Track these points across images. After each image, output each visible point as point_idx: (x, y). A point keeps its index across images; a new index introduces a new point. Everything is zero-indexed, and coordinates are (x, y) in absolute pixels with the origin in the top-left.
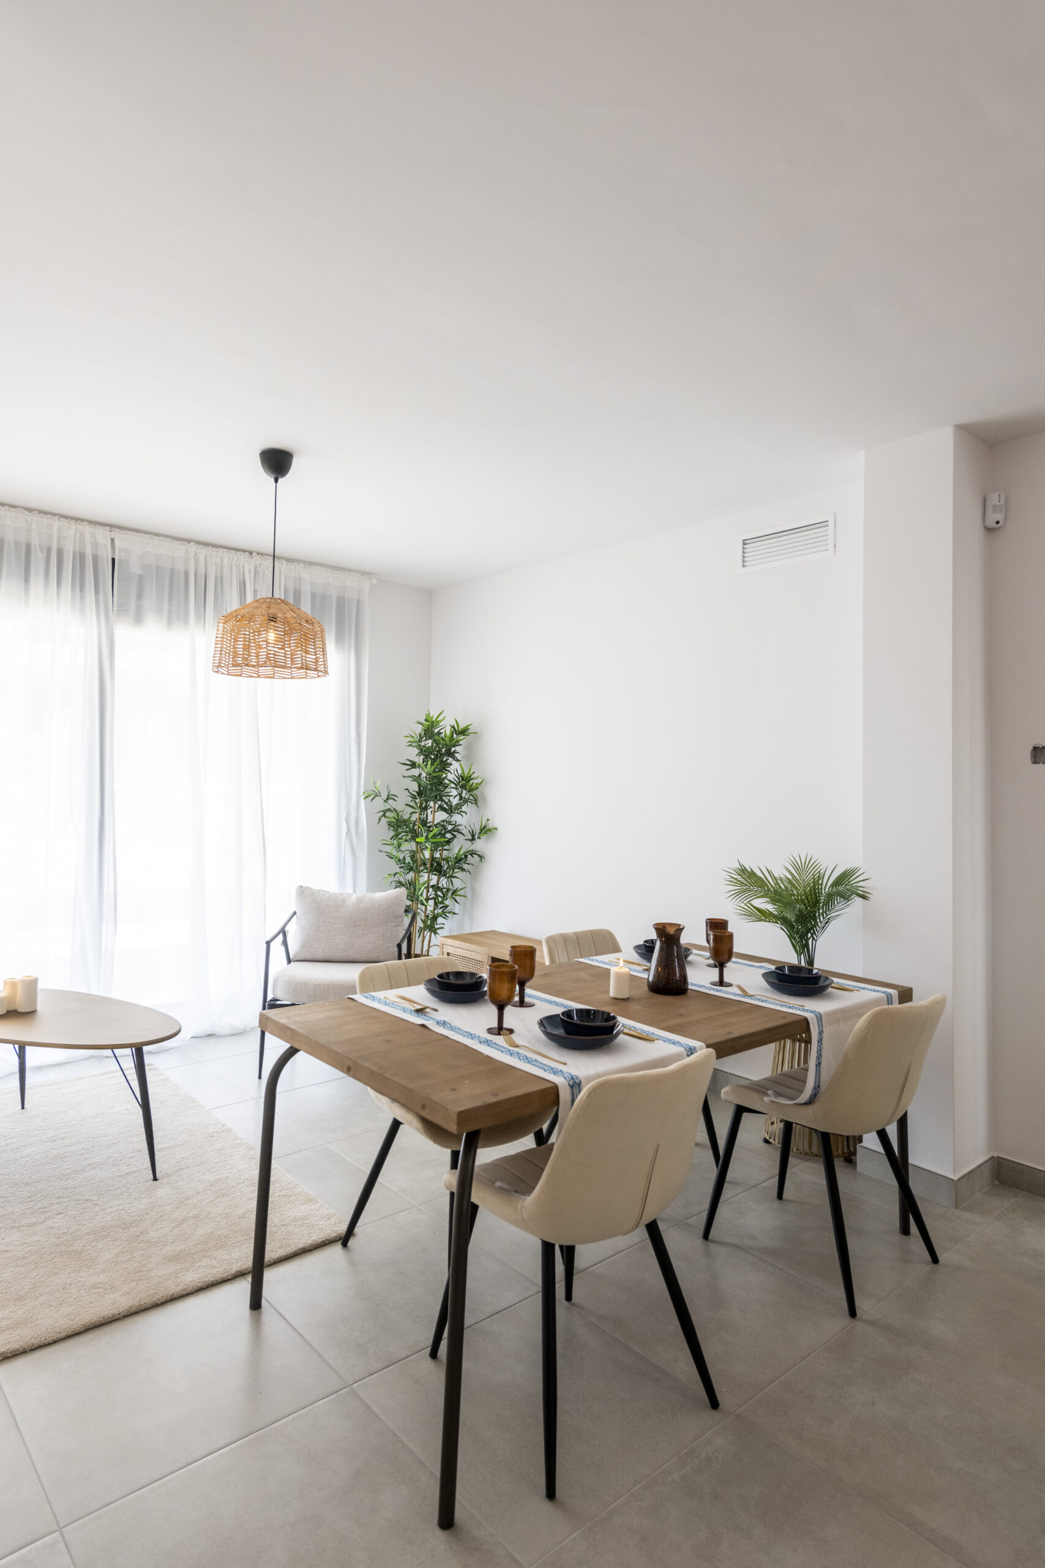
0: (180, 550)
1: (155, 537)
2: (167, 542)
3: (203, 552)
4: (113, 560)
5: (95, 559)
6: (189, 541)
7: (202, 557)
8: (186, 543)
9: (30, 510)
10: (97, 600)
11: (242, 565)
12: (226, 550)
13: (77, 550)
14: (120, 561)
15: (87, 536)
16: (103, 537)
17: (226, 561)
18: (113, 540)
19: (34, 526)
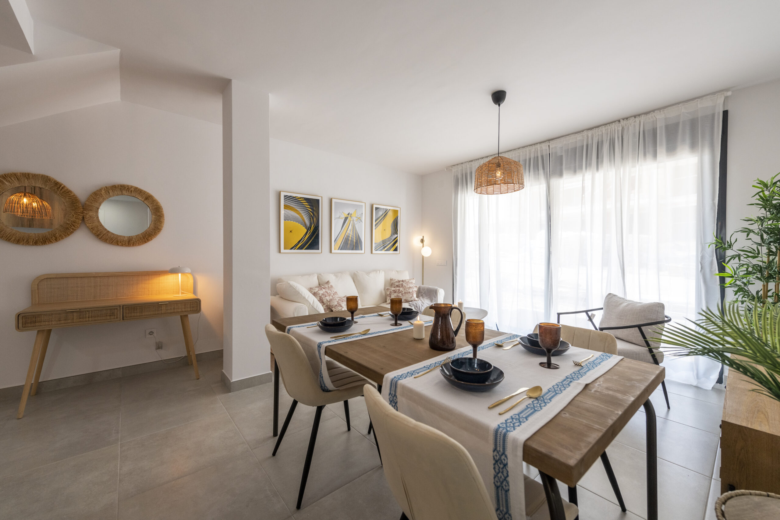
0: (579, 137)
1: (567, 136)
2: (573, 136)
3: (590, 133)
4: (549, 154)
5: (542, 157)
6: (583, 131)
7: (590, 135)
8: (582, 132)
9: (519, 148)
10: (544, 172)
11: (614, 129)
12: (603, 126)
13: (536, 156)
14: (552, 153)
15: (539, 149)
16: (544, 146)
17: (604, 132)
18: (549, 146)
19: (521, 153)
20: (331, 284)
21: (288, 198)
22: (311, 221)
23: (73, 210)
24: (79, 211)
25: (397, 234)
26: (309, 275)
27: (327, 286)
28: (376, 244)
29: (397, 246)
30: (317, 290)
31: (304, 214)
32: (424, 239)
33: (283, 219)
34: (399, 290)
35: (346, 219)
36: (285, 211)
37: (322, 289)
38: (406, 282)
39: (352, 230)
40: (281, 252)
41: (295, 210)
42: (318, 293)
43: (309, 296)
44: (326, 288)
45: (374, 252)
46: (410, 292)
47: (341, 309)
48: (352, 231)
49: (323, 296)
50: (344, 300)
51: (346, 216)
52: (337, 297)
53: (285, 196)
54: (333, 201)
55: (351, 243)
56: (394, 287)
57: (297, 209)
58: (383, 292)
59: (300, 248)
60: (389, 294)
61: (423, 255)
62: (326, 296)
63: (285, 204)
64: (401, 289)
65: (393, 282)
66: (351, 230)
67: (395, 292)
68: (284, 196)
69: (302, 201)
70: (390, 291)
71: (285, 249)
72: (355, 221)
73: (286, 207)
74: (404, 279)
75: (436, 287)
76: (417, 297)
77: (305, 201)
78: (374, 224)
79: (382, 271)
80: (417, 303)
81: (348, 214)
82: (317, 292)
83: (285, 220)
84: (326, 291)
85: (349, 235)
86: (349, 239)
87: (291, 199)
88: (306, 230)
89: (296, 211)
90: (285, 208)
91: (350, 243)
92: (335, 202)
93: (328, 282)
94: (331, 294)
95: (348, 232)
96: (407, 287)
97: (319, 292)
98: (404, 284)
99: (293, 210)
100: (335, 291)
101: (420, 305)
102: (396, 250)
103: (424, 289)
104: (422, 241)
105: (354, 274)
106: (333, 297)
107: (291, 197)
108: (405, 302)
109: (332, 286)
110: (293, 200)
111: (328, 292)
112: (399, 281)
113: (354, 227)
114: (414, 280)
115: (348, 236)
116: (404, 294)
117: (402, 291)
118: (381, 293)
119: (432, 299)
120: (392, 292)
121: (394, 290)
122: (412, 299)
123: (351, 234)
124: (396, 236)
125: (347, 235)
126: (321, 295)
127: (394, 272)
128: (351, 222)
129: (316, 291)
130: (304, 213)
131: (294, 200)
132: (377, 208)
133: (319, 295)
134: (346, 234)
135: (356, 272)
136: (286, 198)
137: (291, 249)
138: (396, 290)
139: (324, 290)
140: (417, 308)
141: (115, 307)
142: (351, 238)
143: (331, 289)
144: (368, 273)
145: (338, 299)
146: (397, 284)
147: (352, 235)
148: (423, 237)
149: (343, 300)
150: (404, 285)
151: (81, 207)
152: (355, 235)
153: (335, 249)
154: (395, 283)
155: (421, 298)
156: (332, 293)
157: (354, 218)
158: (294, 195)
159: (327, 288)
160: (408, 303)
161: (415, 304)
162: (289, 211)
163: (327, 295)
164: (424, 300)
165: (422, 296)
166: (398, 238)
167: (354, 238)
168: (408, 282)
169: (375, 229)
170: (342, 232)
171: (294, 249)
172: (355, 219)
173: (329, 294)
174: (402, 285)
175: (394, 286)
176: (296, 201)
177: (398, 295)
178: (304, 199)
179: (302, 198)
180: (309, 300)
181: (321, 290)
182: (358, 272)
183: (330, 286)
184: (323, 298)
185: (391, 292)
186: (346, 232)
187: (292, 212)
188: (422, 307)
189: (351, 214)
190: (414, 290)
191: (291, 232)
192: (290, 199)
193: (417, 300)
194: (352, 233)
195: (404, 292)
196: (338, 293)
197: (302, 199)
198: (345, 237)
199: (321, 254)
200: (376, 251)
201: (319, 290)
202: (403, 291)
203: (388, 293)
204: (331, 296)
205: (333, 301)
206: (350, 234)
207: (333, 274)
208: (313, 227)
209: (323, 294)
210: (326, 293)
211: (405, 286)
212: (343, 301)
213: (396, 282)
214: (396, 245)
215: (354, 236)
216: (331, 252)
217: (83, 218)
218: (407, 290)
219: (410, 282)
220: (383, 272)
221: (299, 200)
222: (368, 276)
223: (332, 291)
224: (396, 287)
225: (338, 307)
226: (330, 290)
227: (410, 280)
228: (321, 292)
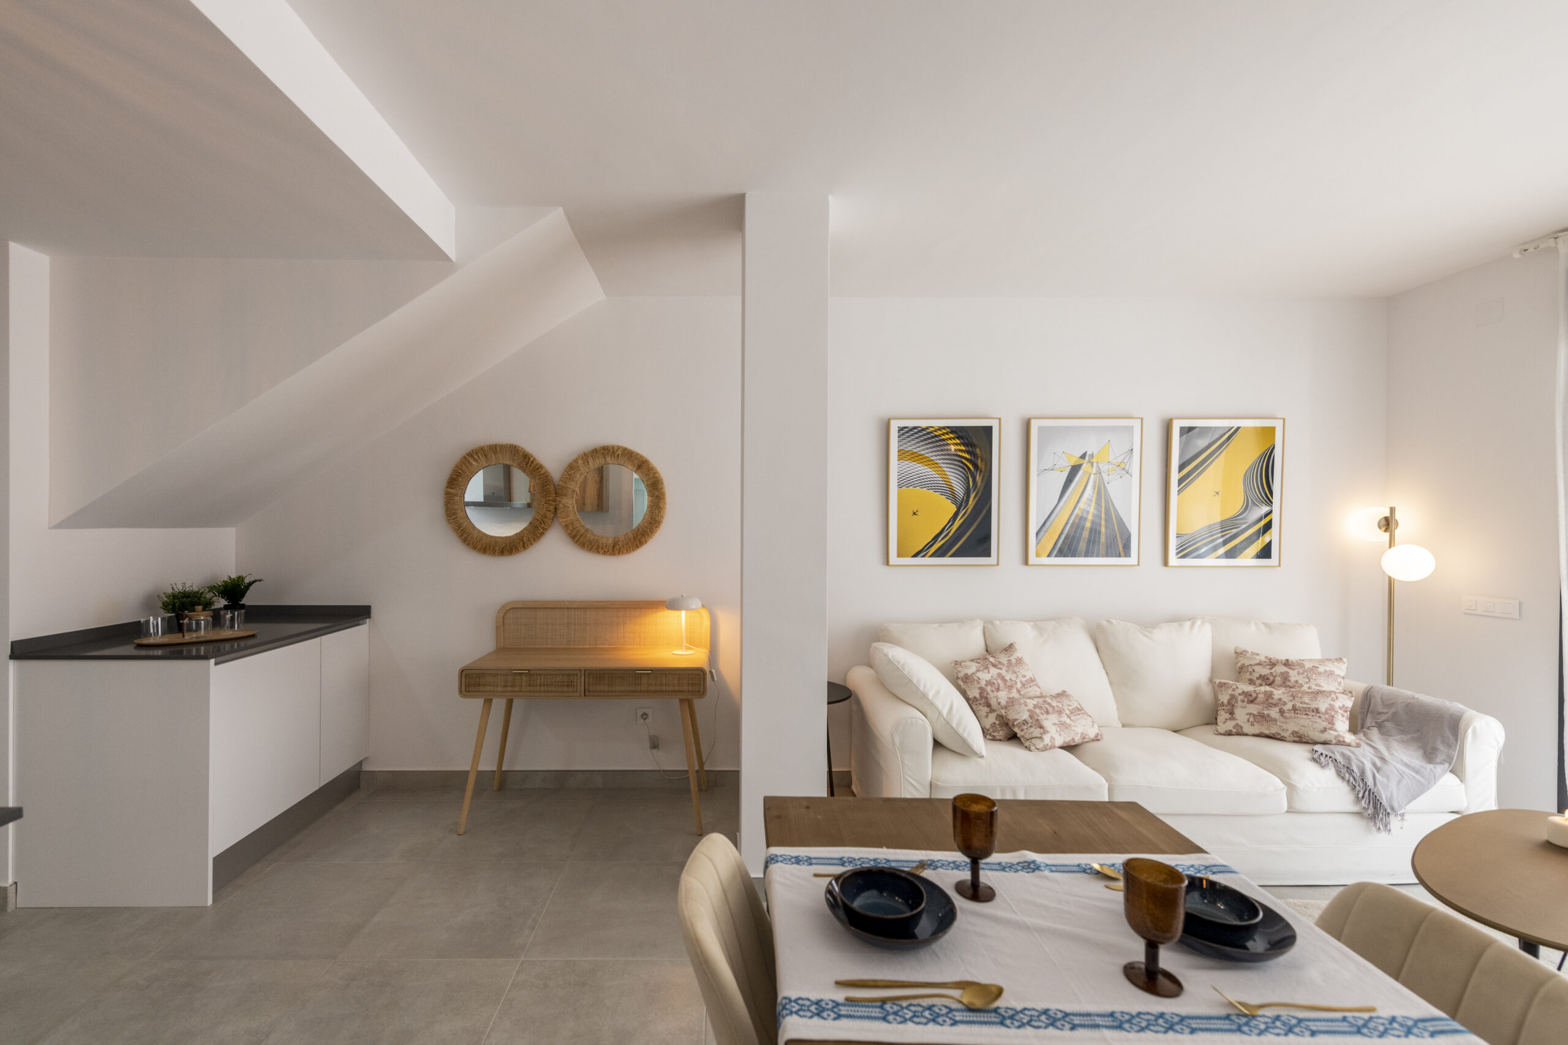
20: (1018, 654)
21: (907, 432)
22: (968, 483)
23: (543, 497)
24: (551, 498)
25: (1269, 502)
26: (960, 621)
27: (1004, 659)
28: (1181, 540)
29: (1270, 543)
30: (972, 668)
31: (949, 468)
32: (1398, 516)
33: (897, 484)
34: (1269, 695)
35: (1075, 470)
36: (900, 466)
37: (987, 668)
38: (1301, 670)
39: (1094, 500)
40: (891, 563)
41: (925, 460)
42: (976, 678)
43: (938, 692)
44: (1001, 666)
45: (1173, 559)
46: (1317, 711)
47: (1039, 735)
48: (1093, 504)
49: (989, 688)
50: (1053, 707)
51: (1073, 462)
52: (1032, 694)
53: (901, 429)
54: (1035, 425)
55: (1090, 536)
56: (1251, 682)
57: (932, 458)
58: (1207, 691)
59: (940, 552)
60: (1226, 702)
61: (1393, 576)
62: (998, 690)
63: (901, 448)
64: (1278, 693)
65: (1247, 663)
66: (1091, 501)
67: (1252, 702)
68: (897, 429)
69: (943, 437)
70: (1230, 692)
71: (900, 555)
72: (1104, 476)
73: (902, 455)
74: (1293, 658)
75: (1457, 706)
76: (1353, 730)
77: (952, 436)
78: (1175, 476)
79: (1203, 623)
80: (1352, 755)
81: (1083, 456)
82: (973, 673)
83: (900, 486)
84: (999, 675)
85: (1085, 515)
86: (1083, 527)
87: (916, 433)
88: (954, 509)
89: (929, 463)
90: (901, 457)
91: (1087, 536)
92: (1040, 428)
93: (1009, 648)
94: (1016, 683)
95: (1081, 505)
96: (1305, 688)
97: (980, 675)
98: (1293, 675)
99: (921, 461)
100: (1029, 675)
101: (1369, 767)
102: (1265, 553)
103: (1390, 704)
104: (1387, 524)
105: (1099, 627)
106: (1022, 693)
107: (916, 431)
108: (1295, 742)
109: (1019, 661)
110: (920, 436)
111: (1007, 678)
112: (1272, 664)
113: (1101, 492)
114: (1344, 667)
115: (1082, 519)
116: (1292, 714)
117: (1280, 699)
118: (1197, 694)
119: (1435, 749)
120: (1240, 698)
121: (1246, 694)
122: (1330, 735)
123: (1092, 510)
124: (1265, 509)
125: (1077, 515)
126: (983, 683)
127: (1253, 627)
128: (1092, 476)
129: (970, 672)
130: (949, 466)
131: (924, 435)
132: (1186, 431)
133: (979, 683)
134: (1075, 513)
135: (1104, 623)
136: (903, 434)
137: (916, 555)
138: (1254, 695)
139: (994, 671)
140: (1350, 774)
141: (574, 672)
142: (1093, 523)
143: (1017, 670)
144: (1148, 625)
145: (1035, 702)
146: (1265, 671)
147: (1094, 515)
148: (1392, 510)
149: (1050, 709)
150: (1293, 679)
151: (552, 492)
152: (1106, 514)
153: (1038, 555)
154: (1256, 668)
155: (1375, 734)
156: (1018, 681)
157: (1101, 466)
158: (923, 424)
159: (1004, 665)
160: (1308, 747)
161: (1339, 758)
162: (911, 464)
163: (1002, 685)
164: (1388, 748)
165: (1380, 726)
166: (1275, 517)
167: (1103, 523)
168: (1311, 671)
169: (1179, 492)
170: (1062, 508)
171: (924, 556)
172: (1104, 468)
173: (1008, 684)
174: (1285, 677)
175: (1248, 676)
176: (929, 439)
177: (1266, 712)
178: (948, 430)
179: (944, 428)
180: (938, 703)
181: (986, 671)
182: (1114, 621)
183: (1014, 661)
184: (988, 694)
185: (1233, 697)
186: (1075, 508)
187: (919, 465)
188: (1377, 775)
189: (1092, 456)
190: (1338, 704)
191: (914, 514)
192: (912, 435)
193: (1353, 744)
194: (1095, 508)
195: (1289, 706)
196: (1038, 680)
197: (944, 431)
198: (1071, 521)
199: (997, 567)
200: (1184, 557)
201: (978, 671)
202: (1285, 703)
203: (1224, 698)
204: (1014, 690)
205: (1016, 707)
206: (1088, 512)
207: (1032, 624)
208: (974, 498)
209: (989, 683)
210: (999, 681)
211: (1297, 682)
212: (1047, 712)
213: (1256, 664)
214: (1266, 538)
215: (1103, 516)
216: (1026, 562)
217: (556, 509)
218: (1306, 699)
219: (1321, 669)
220: (1208, 628)
221: (936, 433)
222: (1144, 635)
223: (1020, 675)
224: (1258, 682)
225: (1032, 729)
226: (1014, 672)
227: (1322, 661)
228: (985, 676)
